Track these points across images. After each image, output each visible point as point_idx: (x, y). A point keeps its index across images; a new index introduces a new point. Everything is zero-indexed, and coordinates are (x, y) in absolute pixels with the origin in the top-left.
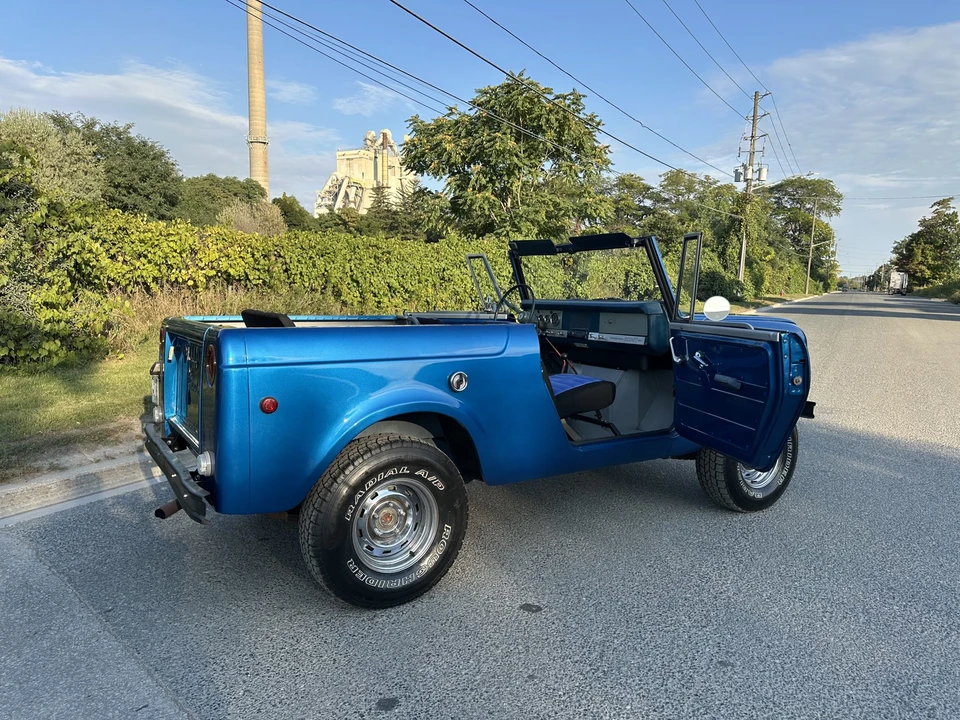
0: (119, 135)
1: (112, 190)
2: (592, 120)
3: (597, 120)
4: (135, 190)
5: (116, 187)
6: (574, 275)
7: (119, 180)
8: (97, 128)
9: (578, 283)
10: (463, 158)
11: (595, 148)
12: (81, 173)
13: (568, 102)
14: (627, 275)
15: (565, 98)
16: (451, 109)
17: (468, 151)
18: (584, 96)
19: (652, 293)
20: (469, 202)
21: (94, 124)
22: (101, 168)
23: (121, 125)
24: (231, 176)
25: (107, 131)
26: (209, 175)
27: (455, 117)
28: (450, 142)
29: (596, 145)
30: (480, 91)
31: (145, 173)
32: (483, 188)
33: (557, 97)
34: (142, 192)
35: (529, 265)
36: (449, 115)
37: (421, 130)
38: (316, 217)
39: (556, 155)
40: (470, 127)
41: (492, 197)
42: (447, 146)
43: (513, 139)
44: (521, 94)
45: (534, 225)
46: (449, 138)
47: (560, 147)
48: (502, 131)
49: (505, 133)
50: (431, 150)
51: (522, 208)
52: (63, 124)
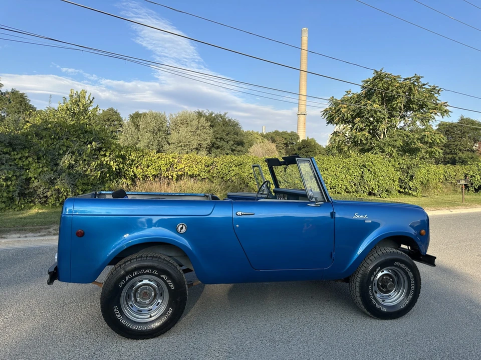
0: (221, 117)
1: (215, 140)
2: (434, 89)
4: (223, 140)
5: (217, 138)
6: (407, 176)
7: (218, 136)
8: (213, 115)
9: (410, 180)
10: (352, 115)
11: (437, 104)
12: (202, 134)
13: (412, 81)
16: (347, 92)
17: (354, 111)
18: (422, 77)
20: (353, 137)
21: (212, 114)
22: (211, 131)
23: (222, 114)
24: (285, 131)
25: (217, 116)
26: (276, 131)
27: (350, 96)
28: (345, 108)
29: (438, 102)
30: (363, 81)
31: (227, 132)
32: (361, 130)
33: (405, 80)
34: (226, 140)
35: (371, 170)
36: (346, 95)
37: (336, 104)
38: (325, 147)
39: (407, 108)
40: (357, 99)
41: (367, 134)
42: (343, 110)
43: (380, 103)
44: (381, 80)
45: (394, 148)
46: (345, 106)
47: (410, 105)
48: (372, 100)
49: (374, 101)
50: (335, 113)
51: (388, 139)
52: (200, 115)
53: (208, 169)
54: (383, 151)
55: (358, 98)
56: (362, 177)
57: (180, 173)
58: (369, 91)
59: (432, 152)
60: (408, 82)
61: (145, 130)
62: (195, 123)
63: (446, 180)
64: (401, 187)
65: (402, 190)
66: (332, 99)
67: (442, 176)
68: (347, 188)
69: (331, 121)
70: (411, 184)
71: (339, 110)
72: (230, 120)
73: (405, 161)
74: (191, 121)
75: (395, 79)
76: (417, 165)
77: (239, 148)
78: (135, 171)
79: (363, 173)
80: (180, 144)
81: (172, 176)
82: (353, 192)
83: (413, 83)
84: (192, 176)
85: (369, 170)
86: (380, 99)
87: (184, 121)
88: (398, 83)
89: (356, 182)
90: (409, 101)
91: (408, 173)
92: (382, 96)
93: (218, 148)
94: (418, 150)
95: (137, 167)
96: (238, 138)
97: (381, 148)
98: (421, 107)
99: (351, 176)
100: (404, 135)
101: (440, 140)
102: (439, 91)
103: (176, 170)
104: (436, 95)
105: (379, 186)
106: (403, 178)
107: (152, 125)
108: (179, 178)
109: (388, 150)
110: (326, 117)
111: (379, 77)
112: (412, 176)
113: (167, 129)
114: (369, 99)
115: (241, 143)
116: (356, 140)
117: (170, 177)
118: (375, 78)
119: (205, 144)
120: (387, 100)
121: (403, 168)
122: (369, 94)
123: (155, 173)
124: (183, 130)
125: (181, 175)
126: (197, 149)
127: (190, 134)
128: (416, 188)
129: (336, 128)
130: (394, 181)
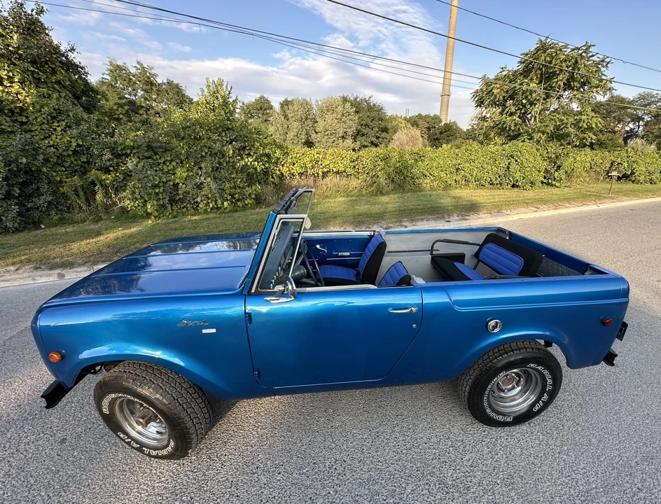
0: (366, 101)
1: (360, 127)
2: (603, 61)
3: (607, 60)
5: (362, 125)
6: (554, 166)
7: (363, 122)
8: (358, 99)
9: (556, 170)
10: (504, 97)
11: (601, 81)
12: (348, 121)
13: (580, 52)
14: (612, 164)
15: (578, 49)
16: (502, 69)
17: (507, 92)
18: (593, 46)
19: (629, 177)
21: (357, 98)
22: (356, 118)
23: (367, 98)
25: (361, 100)
27: (504, 73)
28: (498, 88)
29: (603, 77)
30: (522, 54)
31: (372, 118)
32: (512, 114)
33: (573, 50)
34: (371, 127)
35: (518, 161)
36: (501, 72)
37: (488, 83)
39: (568, 86)
40: (512, 77)
41: (518, 119)
42: (495, 91)
43: (537, 82)
44: (545, 52)
45: (543, 134)
46: (498, 86)
47: (572, 83)
48: (529, 78)
49: (532, 79)
50: (486, 94)
51: (538, 124)
52: (345, 100)
53: (353, 164)
54: (531, 138)
55: (513, 75)
56: (508, 168)
57: (325, 170)
58: (527, 67)
59: (584, 138)
60: (575, 53)
61: (294, 119)
62: (340, 108)
63: (591, 168)
64: (545, 178)
65: (545, 181)
66: (484, 78)
67: (589, 164)
68: (491, 180)
69: (480, 103)
70: (556, 174)
71: (491, 91)
72: (374, 105)
73: (554, 148)
74: (336, 107)
75: (560, 50)
76: (567, 154)
77: (384, 135)
78: (281, 169)
79: (509, 163)
80: (327, 133)
81: (318, 173)
82: (497, 184)
83: (581, 54)
84: (338, 172)
85: (516, 161)
86: (539, 76)
87: (329, 108)
88: (564, 55)
89: (501, 173)
90: (572, 78)
91: (555, 163)
92: (542, 72)
93: (363, 135)
94: (568, 135)
95: (283, 166)
96: (383, 124)
97: (530, 135)
98: (583, 84)
99: (497, 167)
100: (557, 120)
101: (596, 124)
102: (608, 63)
103: (321, 167)
104: (603, 69)
105: (524, 178)
106: (549, 168)
107: (299, 113)
108: (325, 175)
109: (536, 136)
110: (476, 99)
111: (543, 47)
112: (559, 167)
113: (313, 116)
114: (526, 77)
115: (385, 130)
116: (505, 126)
117: (316, 175)
118: (538, 50)
119: (350, 132)
120: (547, 77)
121: (551, 158)
122: (526, 72)
123: (300, 171)
124: (329, 117)
125: (327, 172)
126: (343, 137)
127: (336, 121)
128: (561, 179)
129: (485, 112)
130: (539, 171)
